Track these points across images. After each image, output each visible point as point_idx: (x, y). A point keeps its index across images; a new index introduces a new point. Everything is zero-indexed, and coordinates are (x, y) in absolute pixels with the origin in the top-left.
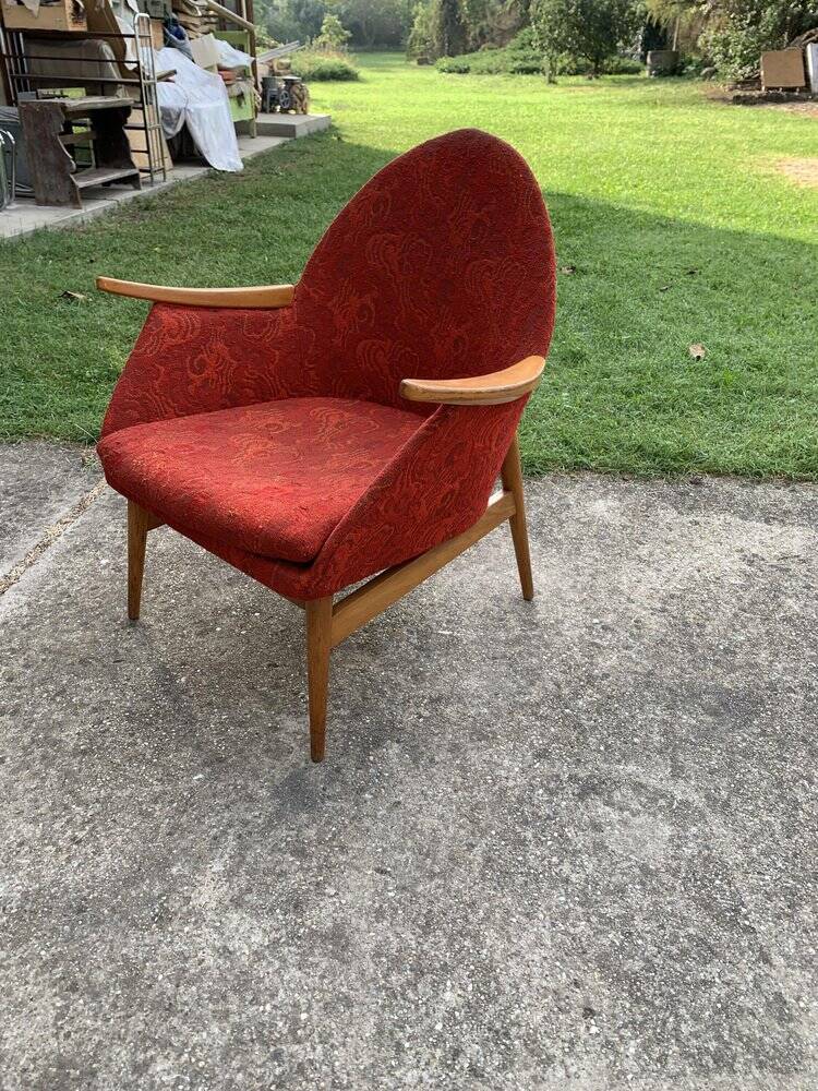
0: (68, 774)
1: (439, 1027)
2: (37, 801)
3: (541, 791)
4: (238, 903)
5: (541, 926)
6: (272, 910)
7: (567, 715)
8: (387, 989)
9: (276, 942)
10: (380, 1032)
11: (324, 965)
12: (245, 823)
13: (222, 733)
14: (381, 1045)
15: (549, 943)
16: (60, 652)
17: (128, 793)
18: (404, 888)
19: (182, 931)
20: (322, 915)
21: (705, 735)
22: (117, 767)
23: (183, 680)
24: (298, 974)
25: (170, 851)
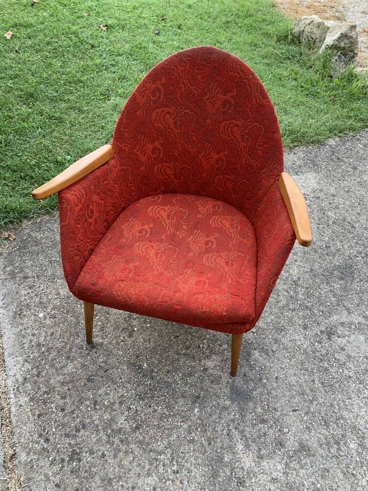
0: (141, 442)
1: (358, 459)
2: (140, 465)
3: (317, 344)
4: (261, 457)
5: (356, 401)
6: (274, 452)
7: (300, 305)
8: (334, 456)
9: (286, 464)
10: (345, 474)
11: (308, 462)
12: (233, 421)
13: (186, 384)
14: (348, 478)
15: (362, 405)
16: (72, 381)
17: (175, 436)
18: (307, 413)
19: (252, 483)
20: (292, 443)
21: (345, 289)
22: (159, 427)
23: (145, 365)
24: (304, 471)
25: (216, 451)
